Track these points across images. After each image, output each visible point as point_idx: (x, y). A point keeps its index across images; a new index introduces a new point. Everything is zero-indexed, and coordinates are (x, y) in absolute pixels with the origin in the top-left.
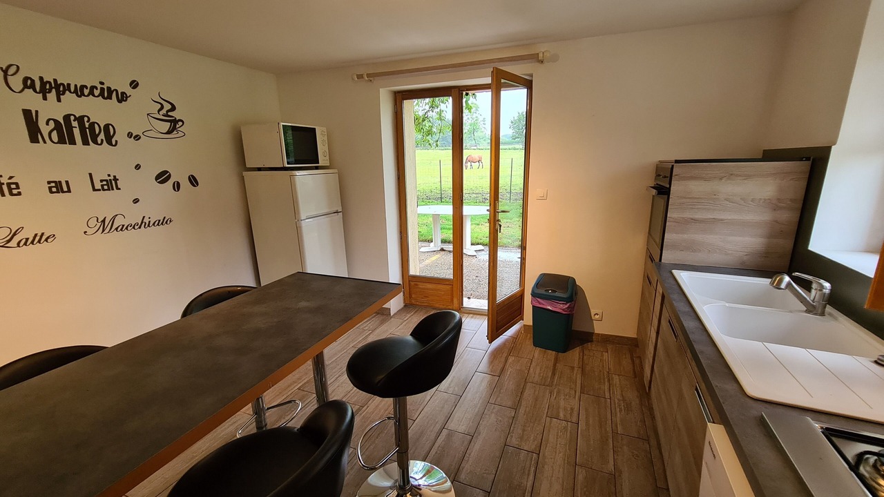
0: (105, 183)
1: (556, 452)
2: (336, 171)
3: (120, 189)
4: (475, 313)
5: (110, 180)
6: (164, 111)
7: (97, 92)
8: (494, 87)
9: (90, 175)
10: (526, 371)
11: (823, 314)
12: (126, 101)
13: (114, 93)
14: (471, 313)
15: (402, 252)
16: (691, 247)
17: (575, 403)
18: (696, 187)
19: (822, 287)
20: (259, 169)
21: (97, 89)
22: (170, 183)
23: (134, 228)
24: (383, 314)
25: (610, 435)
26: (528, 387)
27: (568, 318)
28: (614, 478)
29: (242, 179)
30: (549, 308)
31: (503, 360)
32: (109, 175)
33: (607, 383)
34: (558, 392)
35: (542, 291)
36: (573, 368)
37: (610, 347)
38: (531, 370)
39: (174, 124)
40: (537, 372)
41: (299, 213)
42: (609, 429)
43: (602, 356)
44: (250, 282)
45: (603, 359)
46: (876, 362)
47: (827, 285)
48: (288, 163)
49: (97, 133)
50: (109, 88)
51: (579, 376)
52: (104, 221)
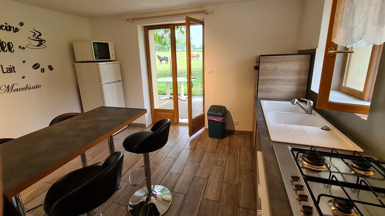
0: (8, 69)
1: (215, 178)
2: (118, 62)
3: (15, 72)
4: (184, 124)
5: (11, 68)
6: (36, 36)
7: (4, 28)
8: (187, 24)
9: (1, 66)
10: (205, 148)
11: (311, 114)
12: (18, 31)
13: (12, 28)
14: (183, 125)
15: (150, 99)
16: (268, 91)
17: (225, 159)
18: (269, 66)
19: (310, 103)
20: (82, 62)
21: (4, 26)
22: (40, 69)
23: (23, 90)
24: (142, 127)
25: (238, 170)
26: (205, 154)
27: (223, 124)
28: (238, 186)
29: (74, 66)
30: (215, 120)
31: (196, 143)
32: (10, 66)
33: (239, 150)
34: (218, 155)
35: (211, 113)
36: (225, 145)
37: (241, 136)
38: (208, 146)
39: (41, 42)
40: (210, 148)
41: (101, 81)
42: (238, 168)
43: (238, 139)
44: (78, 111)
45: (238, 141)
46: (322, 128)
47: (312, 102)
48: (96, 59)
49: (4, 46)
50: (9, 26)
51: (227, 148)
52: (8, 87)
